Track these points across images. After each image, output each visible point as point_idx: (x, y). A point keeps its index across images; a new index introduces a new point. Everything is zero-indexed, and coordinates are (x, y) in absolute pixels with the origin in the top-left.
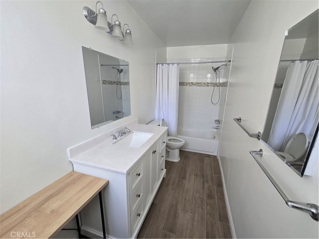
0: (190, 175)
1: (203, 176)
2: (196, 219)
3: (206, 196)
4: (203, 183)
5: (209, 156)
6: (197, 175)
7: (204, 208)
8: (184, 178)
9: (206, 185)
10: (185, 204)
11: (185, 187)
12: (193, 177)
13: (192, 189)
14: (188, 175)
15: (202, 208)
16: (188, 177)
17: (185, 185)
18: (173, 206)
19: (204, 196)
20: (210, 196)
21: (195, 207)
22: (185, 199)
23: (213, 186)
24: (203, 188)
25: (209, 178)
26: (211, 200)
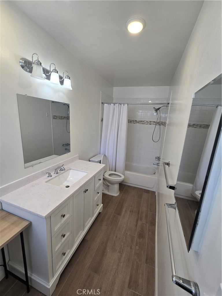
0: (126, 211)
1: (139, 213)
2: (123, 259)
3: (137, 235)
4: (137, 220)
5: (147, 191)
6: (132, 212)
7: (132, 248)
8: (119, 214)
9: (140, 223)
10: (115, 242)
11: (118, 223)
12: (128, 213)
13: (125, 226)
14: (124, 210)
15: (131, 248)
16: (123, 213)
17: (119, 221)
18: (103, 244)
19: (135, 235)
20: (141, 235)
21: (125, 246)
22: (116, 237)
23: (146, 224)
24: (136, 226)
25: (144, 215)
26: (141, 240)
